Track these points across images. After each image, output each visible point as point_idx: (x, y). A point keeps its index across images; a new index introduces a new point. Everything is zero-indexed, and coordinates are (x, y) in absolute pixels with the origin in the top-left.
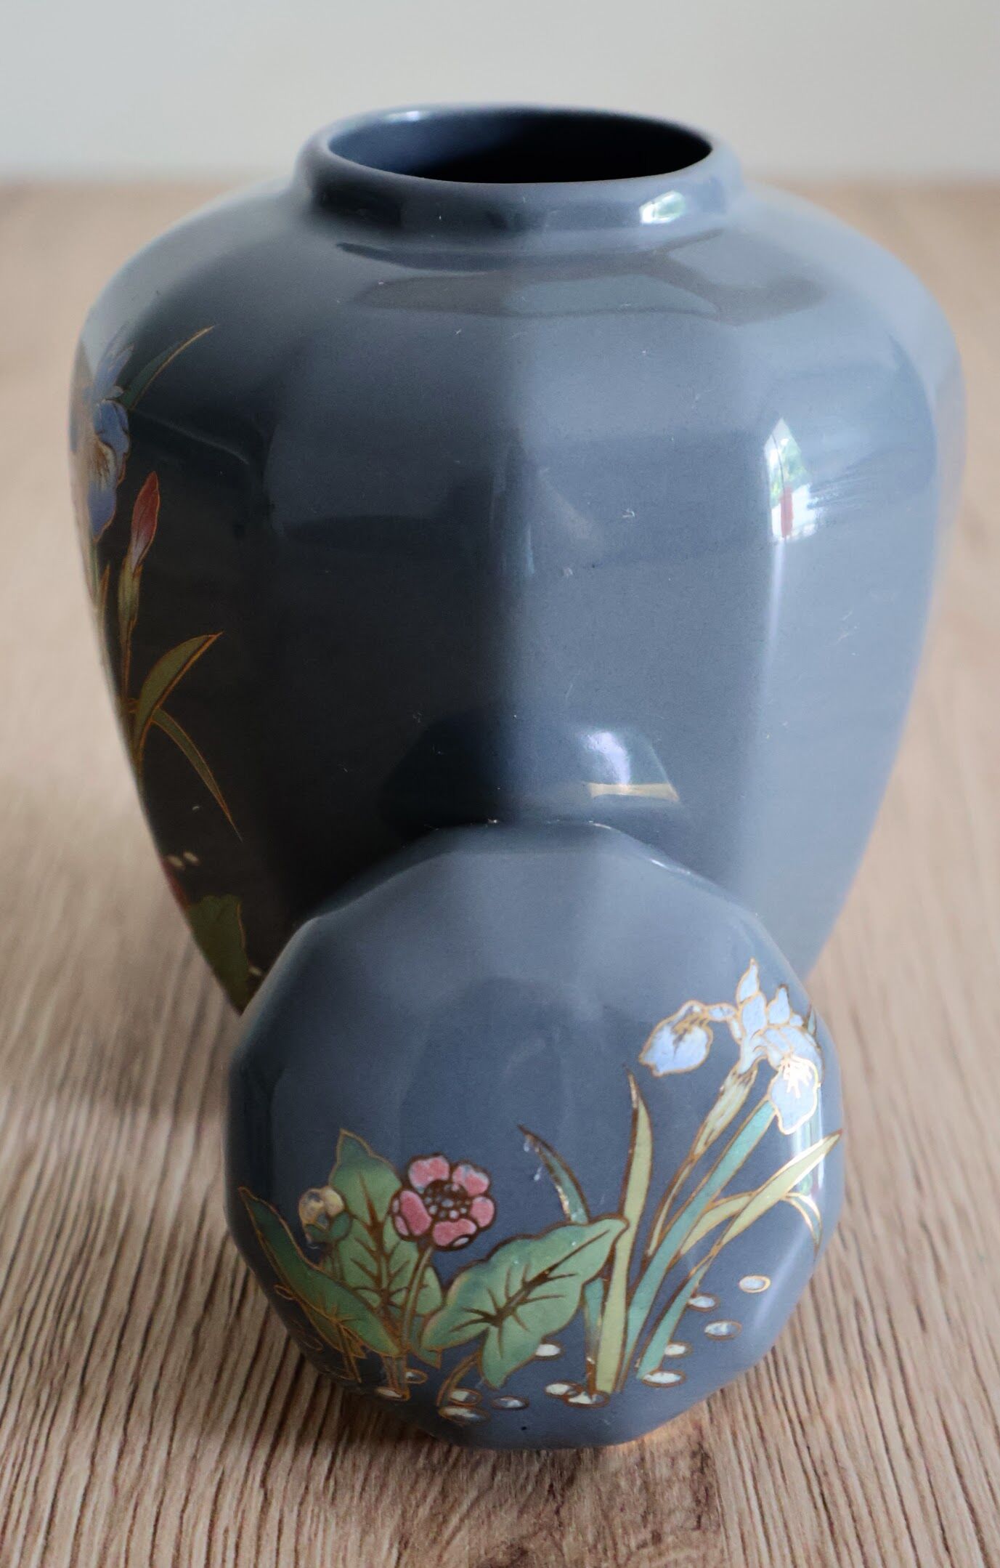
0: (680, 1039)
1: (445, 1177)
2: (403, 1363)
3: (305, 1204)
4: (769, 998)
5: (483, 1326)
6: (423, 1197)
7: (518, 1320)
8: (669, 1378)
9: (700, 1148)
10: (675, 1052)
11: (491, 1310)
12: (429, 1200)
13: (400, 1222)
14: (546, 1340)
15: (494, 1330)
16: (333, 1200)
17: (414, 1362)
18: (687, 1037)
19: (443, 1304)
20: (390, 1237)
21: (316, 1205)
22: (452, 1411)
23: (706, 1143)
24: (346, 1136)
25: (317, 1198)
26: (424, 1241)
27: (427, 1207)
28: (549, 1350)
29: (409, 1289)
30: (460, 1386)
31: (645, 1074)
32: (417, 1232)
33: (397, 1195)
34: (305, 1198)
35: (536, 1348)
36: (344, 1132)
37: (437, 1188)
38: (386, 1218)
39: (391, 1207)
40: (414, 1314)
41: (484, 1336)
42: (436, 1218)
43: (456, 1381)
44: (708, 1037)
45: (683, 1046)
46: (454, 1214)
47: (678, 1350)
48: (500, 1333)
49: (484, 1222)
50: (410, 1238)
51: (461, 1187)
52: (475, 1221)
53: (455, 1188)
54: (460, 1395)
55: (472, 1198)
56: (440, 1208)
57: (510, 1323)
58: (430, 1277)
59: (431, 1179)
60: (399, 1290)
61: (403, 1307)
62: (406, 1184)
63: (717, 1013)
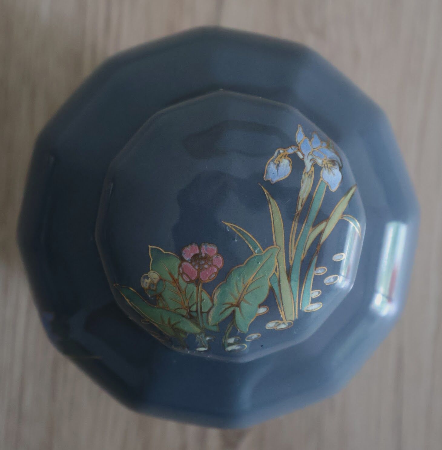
0: (278, 165)
1: (198, 252)
2: (203, 335)
3: (143, 282)
4: (310, 138)
5: (232, 309)
6: (191, 263)
7: (246, 302)
8: (316, 307)
9: (300, 208)
10: (278, 171)
11: (234, 302)
12: (194, 263)
13: (185, 277)
14: (260, 306)
15: (237, 309)
16: (154, 276)
17: (207, 332)
18: (281, 164)
19: (213, 305)
20: (183, 284)
21: (148, 281)
22: (230, 348)
23: (301, 206)
24: (151, 248)
25: (147, 277)
26: (197, 282)
27: (194, 266)
28: (262, 310)
29: (197, 303)
30: (230, 337)
31: (268, 184)
32: (193, 278)
33: (180, 266)
34: (142, 280)
35: (256, 311)
36: (150, 247)
37: (196, 257)
38: (178, 277)
39: (179, 271)
40: (202, 313)
41: (234, 312)
42: (199, 271)
43: (227, 335)
44: (290, 161)
45: (280, 168)
46: (206, 266)
47: (315, 294)
48: (240, 310)
49: (220, 265)
50: (191, 281)
51: (206, 254)
52: (216, 267)
53: (203, 255)
54: (231, 340)
55: (212, 257)
56: (200, 265)
57: (243, 304)
58: (205, 295)
59: (192, 255)
60: (193, 305)
61: (197, 311)
62: (183, 260)
63: (290, 151)
